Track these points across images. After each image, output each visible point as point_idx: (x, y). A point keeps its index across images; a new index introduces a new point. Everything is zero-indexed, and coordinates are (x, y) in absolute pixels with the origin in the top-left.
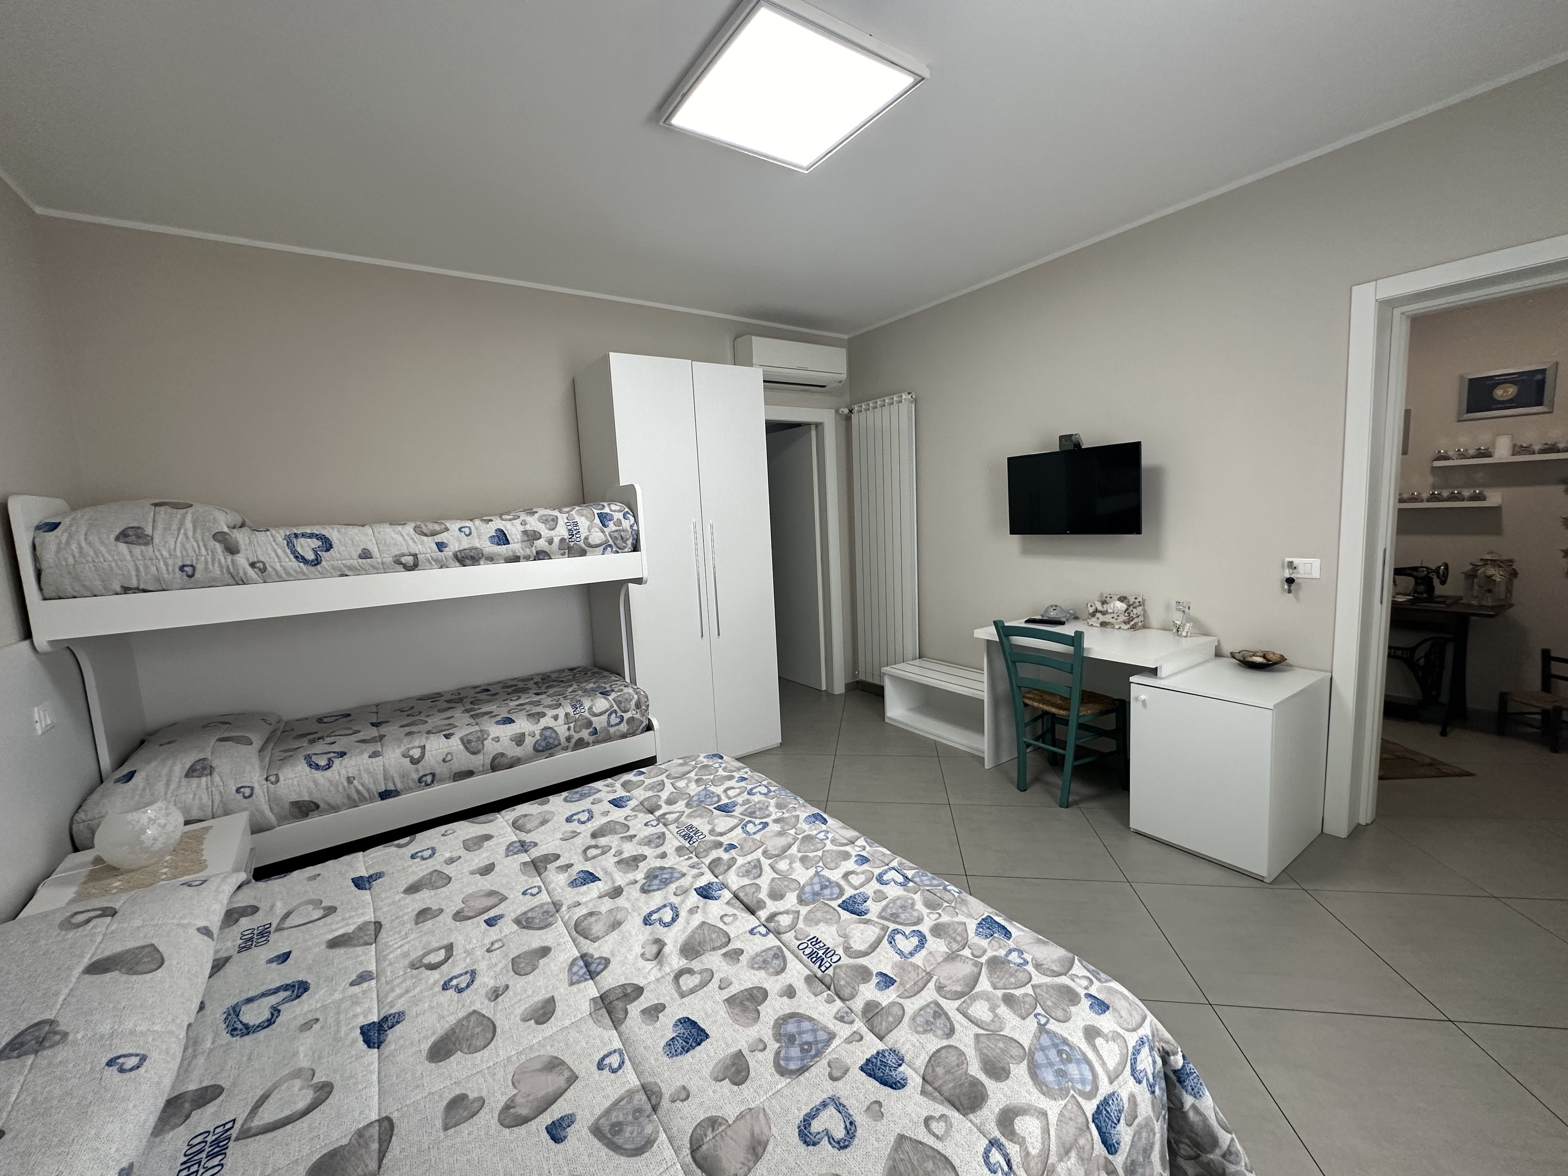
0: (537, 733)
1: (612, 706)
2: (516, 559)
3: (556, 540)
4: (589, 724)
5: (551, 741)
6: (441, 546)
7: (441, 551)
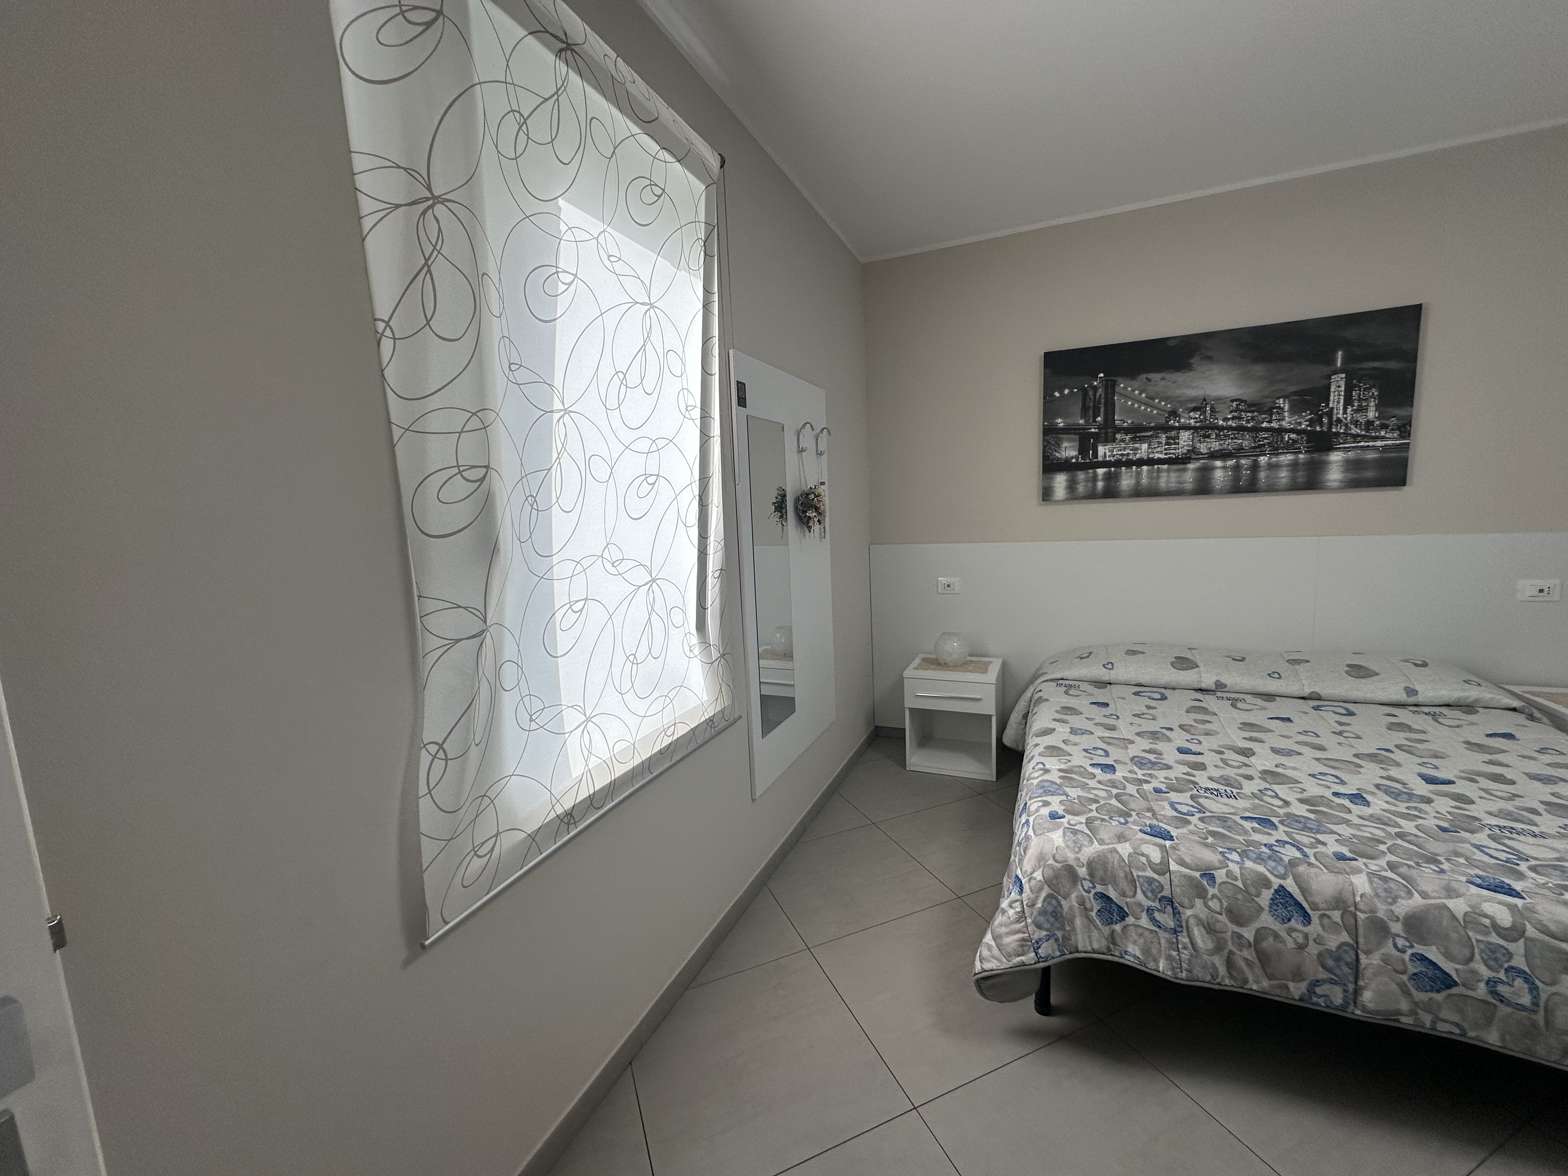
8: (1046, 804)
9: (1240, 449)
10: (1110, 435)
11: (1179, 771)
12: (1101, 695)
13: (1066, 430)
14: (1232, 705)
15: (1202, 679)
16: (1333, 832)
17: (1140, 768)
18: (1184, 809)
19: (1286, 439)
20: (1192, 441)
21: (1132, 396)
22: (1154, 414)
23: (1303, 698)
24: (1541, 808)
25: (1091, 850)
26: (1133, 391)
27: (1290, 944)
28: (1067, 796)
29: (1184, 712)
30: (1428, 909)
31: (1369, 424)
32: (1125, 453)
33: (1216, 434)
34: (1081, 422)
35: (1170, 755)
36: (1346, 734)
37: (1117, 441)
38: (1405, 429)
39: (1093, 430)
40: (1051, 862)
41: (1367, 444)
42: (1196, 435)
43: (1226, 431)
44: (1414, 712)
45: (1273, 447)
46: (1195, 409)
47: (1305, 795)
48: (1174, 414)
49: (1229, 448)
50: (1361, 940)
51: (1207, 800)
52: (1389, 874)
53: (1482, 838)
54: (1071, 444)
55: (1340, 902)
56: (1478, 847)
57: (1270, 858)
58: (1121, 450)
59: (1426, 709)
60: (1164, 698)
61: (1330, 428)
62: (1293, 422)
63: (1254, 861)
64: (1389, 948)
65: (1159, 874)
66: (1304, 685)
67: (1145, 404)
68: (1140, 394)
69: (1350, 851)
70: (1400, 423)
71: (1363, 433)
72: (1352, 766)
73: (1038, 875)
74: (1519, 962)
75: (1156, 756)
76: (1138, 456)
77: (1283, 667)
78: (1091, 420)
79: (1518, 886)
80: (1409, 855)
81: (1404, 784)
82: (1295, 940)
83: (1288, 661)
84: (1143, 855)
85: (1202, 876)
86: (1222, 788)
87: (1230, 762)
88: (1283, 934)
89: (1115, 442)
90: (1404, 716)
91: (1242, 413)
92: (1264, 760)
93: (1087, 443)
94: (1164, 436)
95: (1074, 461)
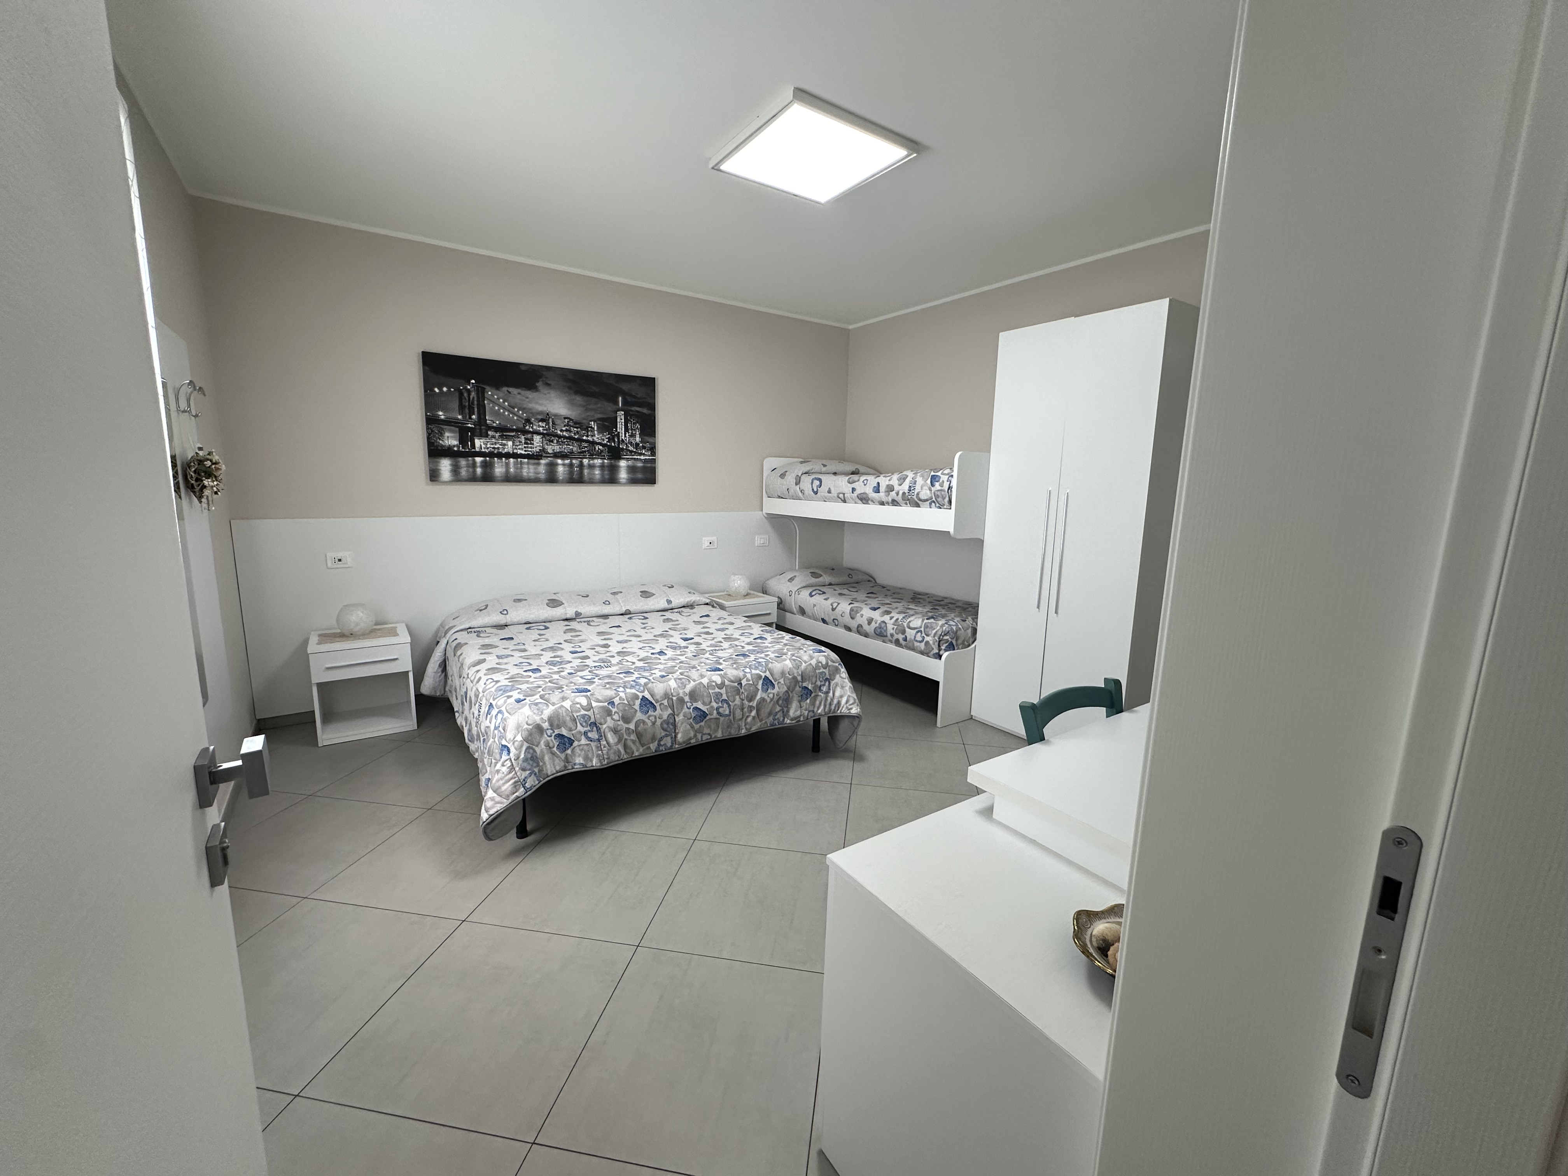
0: (879, 622)
1: (921, 627)
2: (882, 503)
3: (901, 493)
4: (904, 632)
5: (883, 631)
6: (854, 490)
7: (853, 493)
8: (509, 697)
9: (572, 452)
10: (484, 431)
11: (577, 662)
12: (505, 633)
13: (448, 422)
14: (588, 624)
15: (567, 612)
16: (656, 669)
17: (554, 666)
18: (589, 677)
19: (597, 449)
20: (542, 443)
21: (497, 402)
22: (515, 419)
23: (622, 614)
24: (722, 640)
25: (548, 712)
26: (498, 399)
27: (650, 724)
28: (521, 689)
29: (562, 633)
30: (696, 687)
31: (637, 444)
32: (496, 446)
33: (557, 440)
34: (460, 417)
35: (568, 657)
36: (647, 628)
37: (489, 437)
38: (653, 450)
39: (470, 425)
40: (526, 726)
41: (637, 457)
42: (544, 439)
43: (562, 439)
44: (672, 612)
45: (591, 453)
46: (542, 420)
47: (640, 657)
48: (528, 421)
49: (566, 451)
50: (675, 710)
51: (597, 671)
52: (681, 677)
53: (707, 655)
54: (452, 435)
55: (667, 696)
56: (707, 659)
57: (636, 685)
58: (493, 444)
59: (676, 610)
60: (547, 628)
61: (619, 445)
62: (600, 438)
63: (630, 688)
64: (685, 710)
65: (588, 711)
66: (622, 606)
67: (509, 411)
68: (504, 402)
69: (665, 673)
70: (651, 446)
71: (635, 450)
72: (654, 641)
73: (519, 738)
74: (725, 697)
75: (559, 658)
76: (506, 450)
77: (610, 597)
78: (468, 417)
79: (721, 667)
80: (686, 668)
81: (676, 643)
82: (651, 720)
83: (611, 593)
84: (578, 703)
85: (608, 704)
86: (602, 664)
87: (600, 652)
88: (647, 720)
89: (488, 437)
90: (668, 615)
91: (571, 428)
92: (615, 648)
93: (466, 436)
94: (523, 437)
95: (456, 449)
